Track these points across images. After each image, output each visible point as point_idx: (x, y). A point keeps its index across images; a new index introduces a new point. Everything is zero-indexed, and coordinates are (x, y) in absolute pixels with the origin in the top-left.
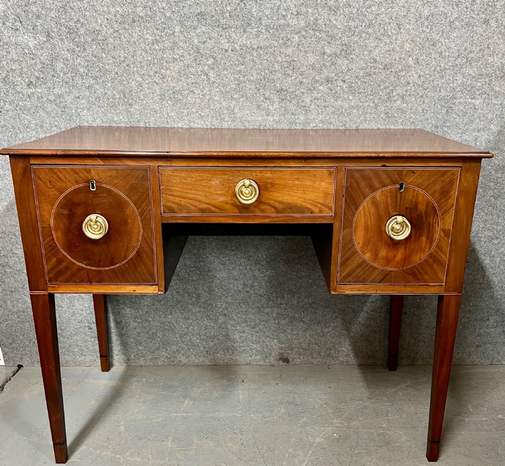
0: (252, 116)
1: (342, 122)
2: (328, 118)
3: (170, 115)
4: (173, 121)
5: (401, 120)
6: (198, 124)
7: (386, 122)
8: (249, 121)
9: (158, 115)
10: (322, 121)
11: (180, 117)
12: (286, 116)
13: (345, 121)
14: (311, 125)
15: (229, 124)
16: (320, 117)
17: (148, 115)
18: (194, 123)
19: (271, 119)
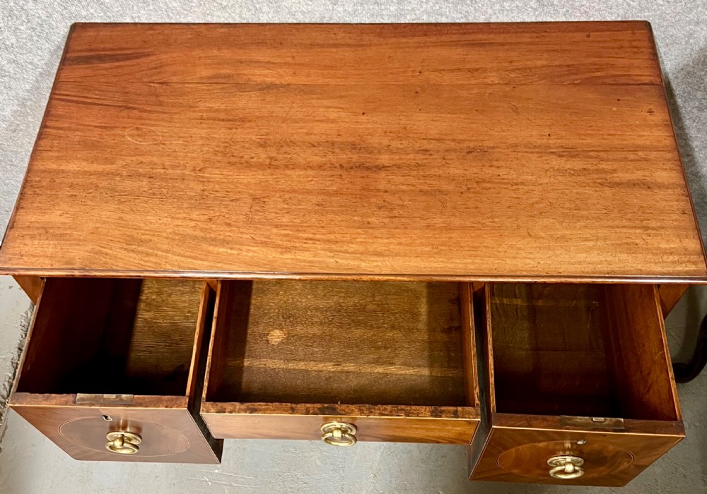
0: (307, 4)
1: (461, 13)
2: (437, 8)
3: (170, 5)
4: (178, 14)
5: (564, 10)
6: (218, 16)
7: (537, 13)
8: (303, 13)
9: (151, 7)
10: (426, 12)
11: (188, 9)
12: (365, 6)
13: (467, 12)
14: (408, 17)
15: (270, 16)
16: (424, 6)
17: (135, 8)
18: (212, 16)
19: (341, 9)
